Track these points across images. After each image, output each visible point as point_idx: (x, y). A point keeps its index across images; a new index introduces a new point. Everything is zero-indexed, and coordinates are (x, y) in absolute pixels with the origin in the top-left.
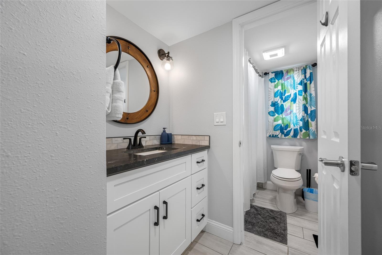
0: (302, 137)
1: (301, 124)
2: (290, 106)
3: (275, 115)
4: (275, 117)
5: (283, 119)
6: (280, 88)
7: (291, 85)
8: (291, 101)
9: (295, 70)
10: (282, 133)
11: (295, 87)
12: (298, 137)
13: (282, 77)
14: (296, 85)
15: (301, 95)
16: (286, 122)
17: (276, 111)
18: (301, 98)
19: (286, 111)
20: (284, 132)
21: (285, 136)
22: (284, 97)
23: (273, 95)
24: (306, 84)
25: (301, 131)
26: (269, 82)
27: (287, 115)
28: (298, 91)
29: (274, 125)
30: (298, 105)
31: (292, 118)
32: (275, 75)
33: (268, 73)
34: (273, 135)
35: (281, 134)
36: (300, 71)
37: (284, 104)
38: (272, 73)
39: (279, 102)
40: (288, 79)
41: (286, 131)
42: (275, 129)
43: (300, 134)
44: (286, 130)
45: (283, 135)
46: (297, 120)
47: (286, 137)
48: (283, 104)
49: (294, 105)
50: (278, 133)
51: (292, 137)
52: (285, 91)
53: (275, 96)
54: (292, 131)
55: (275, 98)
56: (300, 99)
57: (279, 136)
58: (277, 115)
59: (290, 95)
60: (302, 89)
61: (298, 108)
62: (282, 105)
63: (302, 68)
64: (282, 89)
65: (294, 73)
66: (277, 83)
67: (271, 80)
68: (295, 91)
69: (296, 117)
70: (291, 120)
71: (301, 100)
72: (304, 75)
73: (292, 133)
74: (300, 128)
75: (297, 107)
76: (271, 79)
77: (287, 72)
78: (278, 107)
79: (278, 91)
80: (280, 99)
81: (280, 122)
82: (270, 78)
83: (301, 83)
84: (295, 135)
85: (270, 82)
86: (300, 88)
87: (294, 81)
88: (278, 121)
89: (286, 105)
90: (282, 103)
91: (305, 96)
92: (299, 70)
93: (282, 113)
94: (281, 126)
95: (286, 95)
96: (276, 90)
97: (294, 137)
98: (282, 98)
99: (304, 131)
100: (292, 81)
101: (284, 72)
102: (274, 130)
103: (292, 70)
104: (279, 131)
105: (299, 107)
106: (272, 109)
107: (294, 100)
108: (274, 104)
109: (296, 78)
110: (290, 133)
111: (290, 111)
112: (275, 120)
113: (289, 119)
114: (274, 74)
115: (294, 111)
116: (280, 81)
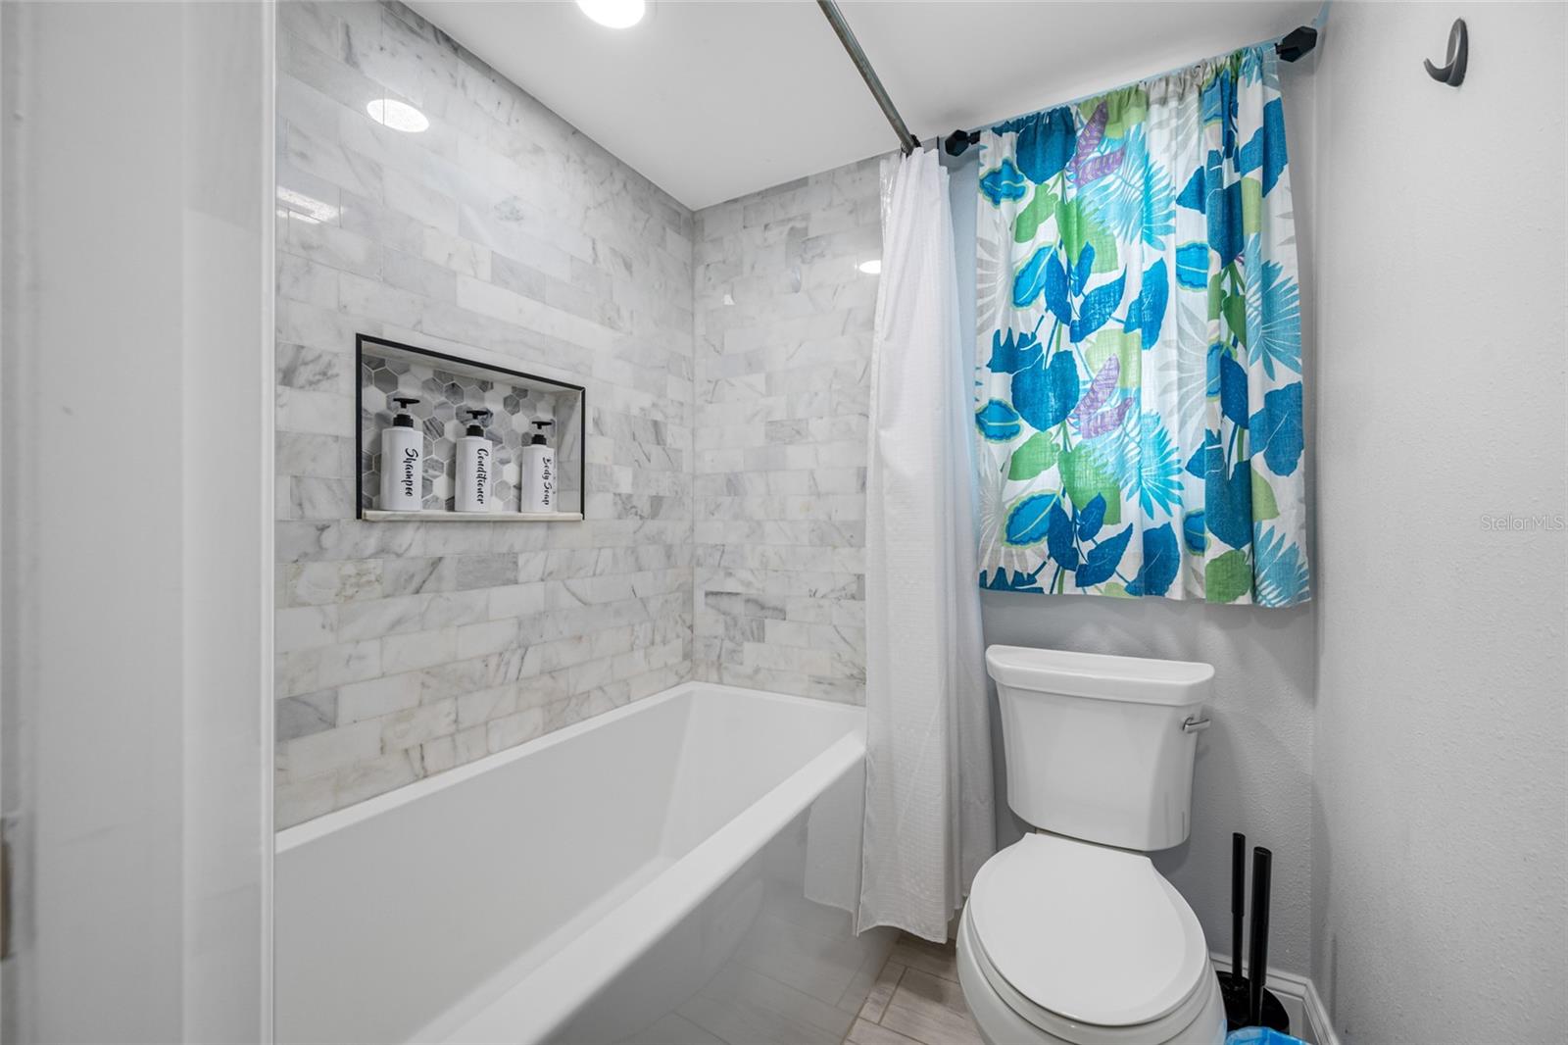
0: (1200, 592)
1: (1195, 493)
2: (1120, 367)
3: (1014, 432)
4: (1018, 442)
5: (1068, 460)
6: (1048, 233)
7: (1125, 211)
8: (1128, 328)
9: (1154, 95)
10: (1064, 556)
11: (1157, 225)
12: (1176, 591)
13: (1066, 157)
14: (1159, 212)
15: (1197, 283)
16: (1090, 485)
17: (1023, 401)
18: (1198, 300)
19: (1094, 401)
20: (1075, 553)
21: (1083, 580)
22: (1077, 302)
23: (1002, 290)
24: (1232, 198)
25: (1196, 545)
26: (980, 196)
27: (1100, 429)
28: (1178, 251)
29: (1009, 506)
30: (1173, 355)
31: (1132, 452)
32: (1021, 147)
33: (975, 137)
34: (1001, 571)
35: (1053, 564)
36: (1192, 98)
37: (1079, 351)
38: (999, 131)
39: (1043, 338)
40: (1105, 165)
41: (1086, 547)
42: (1016, 528)
43: (1189, 567)
44: (1087, 535)
45: (1070, 576)
46: (1165, 469)
47: (1091, 590)
48: (1068, 354)
49: (1149, 356)
50: (1033, 556)
51: (1133, 589)
52: (1087, 254)
53: (1019, 297)
54: (1134, 547)
55: (1020, 312)
56: (1186, 310)
57: (1044, 581)
58: (1027, 431)
59: (1122, 282)
60: (1204, 239)
61: (1174, 375)
62: (1064, 358)
63: (1209, 76)
64: (1065, 242)
65: (1146, 117)
66: (1034, 204)
67: (993, 186)
68: (1153, 256)
69: (1161, 441)
70: (1122, 462)
71: (1192, 318)
72: (1216, 127)
73: (1130, 564)
74: (1189, 520)
75: (1164, 368)
76: (994, 175)
77: (1104, 113)
78: (1036, 371)
79: (1040, 252)
80: (1051, 317)
81: (1047, 481)
82: (983, 171)
83: (1196, 194)
84: (1154, 578)
85: (984, 202)
86: (1194, 226)
87: (1148, 180)
88: (1034, 474)
89: (1093, 356)
90: (1066, 345)
91: (1226, 286)
92: (1181, 98)
93: (1061, 416)
94: (1057, 509)
95: (1095, 281)
96: (1025, 252)
97: (1148, 592)
98: (1063, 313)
99: (1216, 548)
100: (1137, 180)
101: (1081, 120)
102: (1010, 541)
103: (1137, 96)
104: (1043, 545)
105: (1180, 368)
106: (998, 387)
107: (1149, 320)
108: (1010, 355)
109: (1159, 158)
110: (1116, 560)
111: (1115, 401)
112: (1014, 469)
113: (1112, 460)
114: (1010, 138)
115: (1149, 403)
116: (1053, 184)
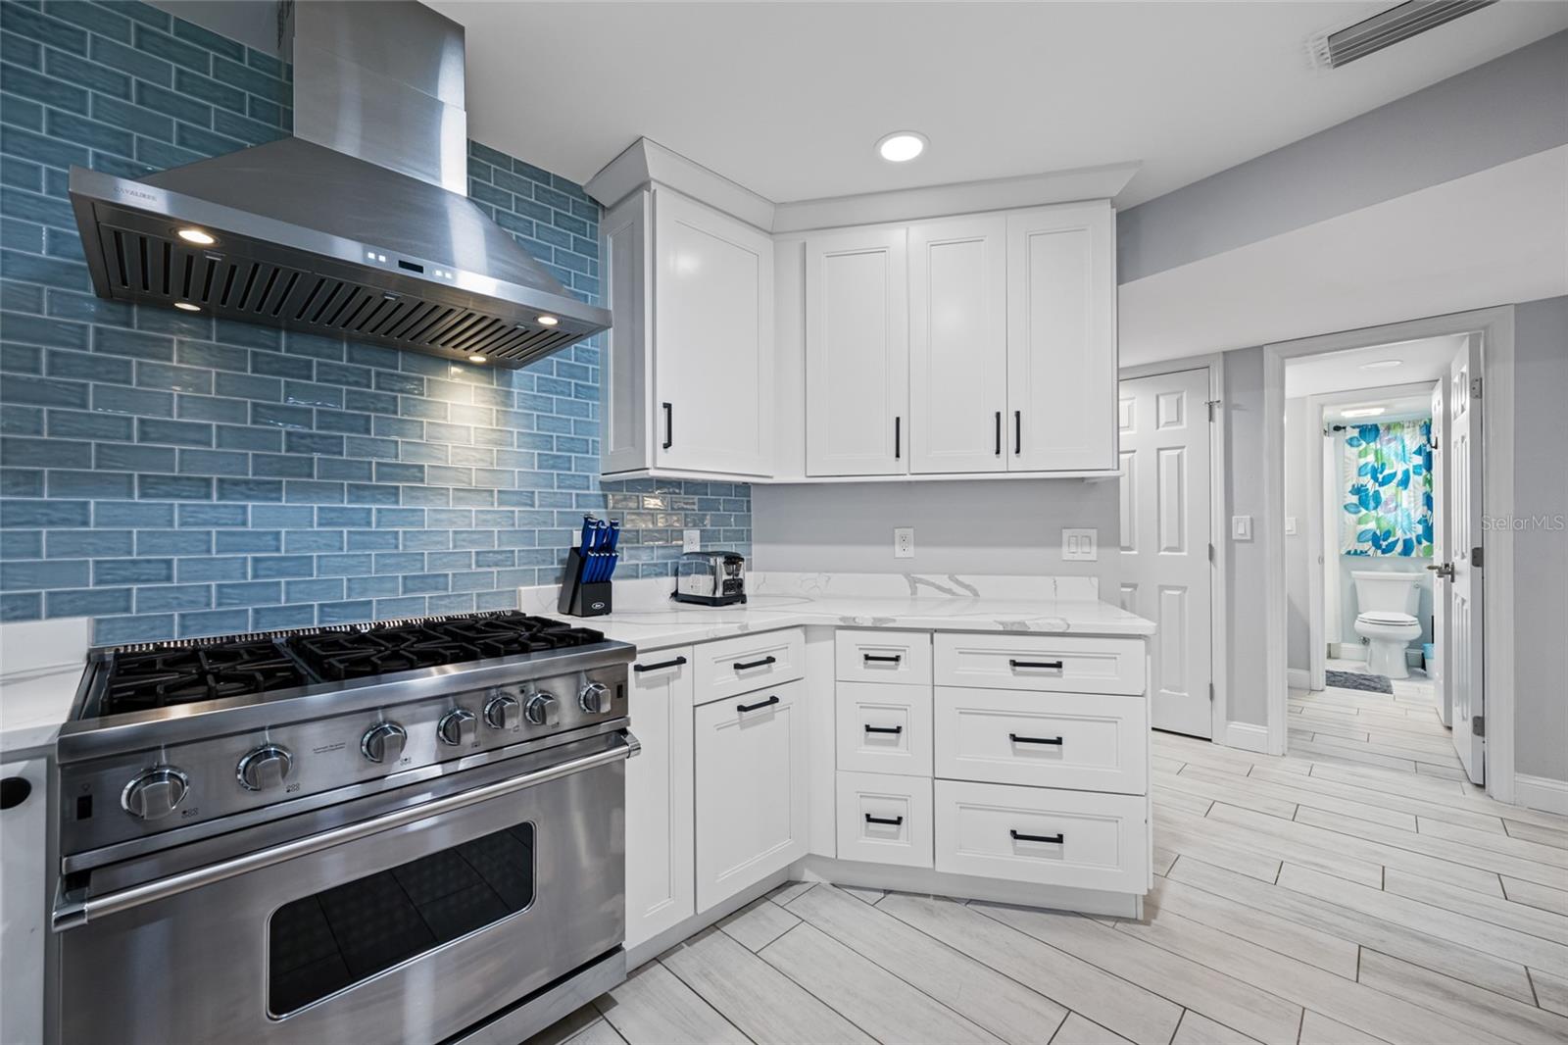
0: (1421, 555)
1: (1420, 529)
2: (1396, 495)
3: (1360, 512)
4: (1360, 515)
5: (1378, 520)
6: (1371, 458)
7: (1397, 455)
8: (1398, 486)
9: (1406, 425)
10: (1377, 546)
11: (1407, 458)
12: (1414, 554)
13: (1376, 436)
14: (1407, 455)
15: (1420, 474)
16: (1385, 526)
17: (1363, 503)
18: (1420, 479)
19: (1386, 503)
20: (1381, 545)
21: (1384, 552)
22: (1380, 477)
23: (1355, 471)
24: (1429, 455)
25: (1419, 543)
26: (1346, 445)
27: (1390, 511)
28: (1413, 466)
29: (1359, 532)
30: (1412, 494)
31: (1399, 519)
32: (1360, 432)
33: (1344, 428)
34: (1356, 551)
35: (1374, 548)
36: (1418, 428)
37: (1382, 490)
38: (1354, 427)
39: (1369, 486)
40: (1389, 441)
41: (1384, 544)
42: (1360, 538)
43: (1418, 549)
44: (1384, 540)
45: (1379, 551)
46: (1410, 523)
47: (1386, 555)
48: (1378, 491)
49: (1405, 493)
50: (1367, 546)
51: (1400, 554)
52: (1383, 465)
53: (1361, 472)
54: (1400, 544)
55: (1361, 478)
56: (1416, 482)
57: (1370, 553)
58: (1364, 511)
59: (1395, 473)
60: (1421, 463)
61: (1412, 499)
63: (1423, 423)
64: (1377, 460)
65: (1403, 431)
66: (1365, 449)
67: (1351, 442)
68: (1405, 467)
69: (1409, 516)
70: (1396, 521)
71: (1419, 484)
72: (1425, 437)
73: (1399, 547)
74: (1418, 537)
75: (1409, 497)
76: (1351, 439)
77: (1388, 428)
78: (1367, 495)
79: (1367, 464)
80: (1372, 481)
81: (1372, 525)
82: (1348, 437)
83: (1419, 452)
84: (1407, 549)
85: (1347, 447)
86: (1419, 460)
87: (1404, 447)
88: (1367, 523)
89: (1386, 492)
90: (1377, 488)
91: (1428, 476)
92: (1414, 426)
93: (1375, 508)
94: (1375, 533)
95: (1386, 472)
96: (1362, 461)
97: (1405, 555)
98: (1376, 479)
99: (1425, 543)
100: (1400, 447)
101: (1382, 428)
102: (1359, 542)
103: (1400, 425)
104: (1370, 543)
105: (1414, 497)
106: (1355, 499)
107: (1405, 483)
108: (1358, 490)
109: (1407, 442)
110: (1395, 547)
111: (1394, 504)
112: (1360, 522)
113: (1393, 520)
114: (1358, 430)
115: (1405, 505)
116: (1372, 445)
